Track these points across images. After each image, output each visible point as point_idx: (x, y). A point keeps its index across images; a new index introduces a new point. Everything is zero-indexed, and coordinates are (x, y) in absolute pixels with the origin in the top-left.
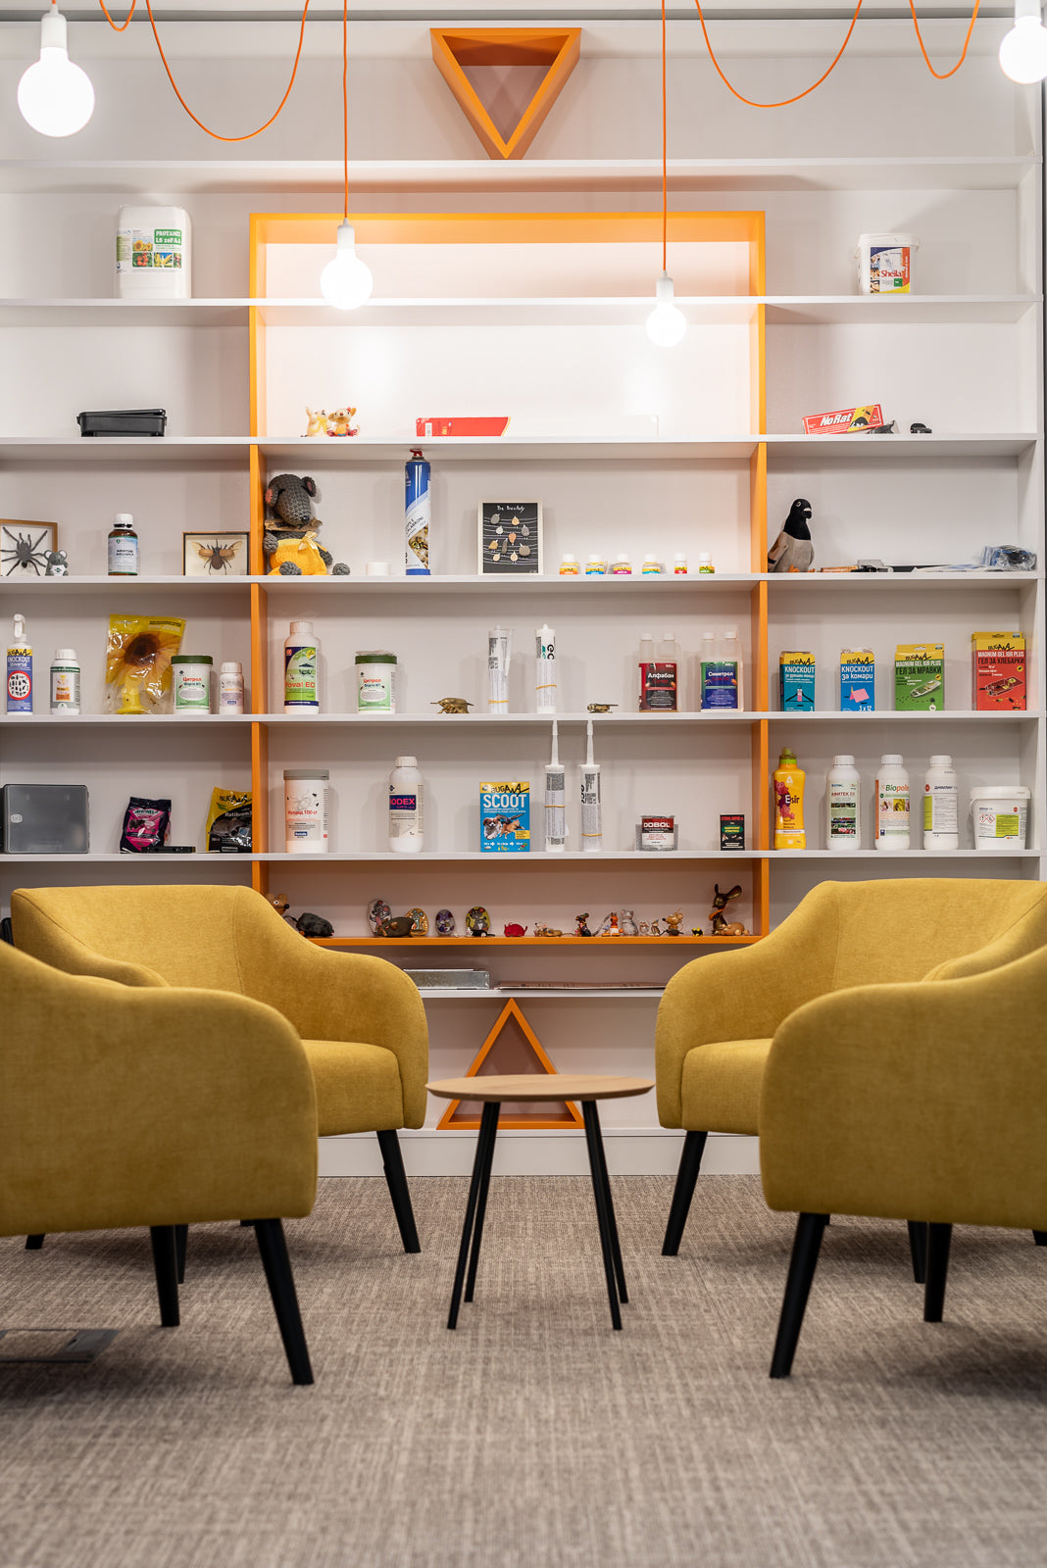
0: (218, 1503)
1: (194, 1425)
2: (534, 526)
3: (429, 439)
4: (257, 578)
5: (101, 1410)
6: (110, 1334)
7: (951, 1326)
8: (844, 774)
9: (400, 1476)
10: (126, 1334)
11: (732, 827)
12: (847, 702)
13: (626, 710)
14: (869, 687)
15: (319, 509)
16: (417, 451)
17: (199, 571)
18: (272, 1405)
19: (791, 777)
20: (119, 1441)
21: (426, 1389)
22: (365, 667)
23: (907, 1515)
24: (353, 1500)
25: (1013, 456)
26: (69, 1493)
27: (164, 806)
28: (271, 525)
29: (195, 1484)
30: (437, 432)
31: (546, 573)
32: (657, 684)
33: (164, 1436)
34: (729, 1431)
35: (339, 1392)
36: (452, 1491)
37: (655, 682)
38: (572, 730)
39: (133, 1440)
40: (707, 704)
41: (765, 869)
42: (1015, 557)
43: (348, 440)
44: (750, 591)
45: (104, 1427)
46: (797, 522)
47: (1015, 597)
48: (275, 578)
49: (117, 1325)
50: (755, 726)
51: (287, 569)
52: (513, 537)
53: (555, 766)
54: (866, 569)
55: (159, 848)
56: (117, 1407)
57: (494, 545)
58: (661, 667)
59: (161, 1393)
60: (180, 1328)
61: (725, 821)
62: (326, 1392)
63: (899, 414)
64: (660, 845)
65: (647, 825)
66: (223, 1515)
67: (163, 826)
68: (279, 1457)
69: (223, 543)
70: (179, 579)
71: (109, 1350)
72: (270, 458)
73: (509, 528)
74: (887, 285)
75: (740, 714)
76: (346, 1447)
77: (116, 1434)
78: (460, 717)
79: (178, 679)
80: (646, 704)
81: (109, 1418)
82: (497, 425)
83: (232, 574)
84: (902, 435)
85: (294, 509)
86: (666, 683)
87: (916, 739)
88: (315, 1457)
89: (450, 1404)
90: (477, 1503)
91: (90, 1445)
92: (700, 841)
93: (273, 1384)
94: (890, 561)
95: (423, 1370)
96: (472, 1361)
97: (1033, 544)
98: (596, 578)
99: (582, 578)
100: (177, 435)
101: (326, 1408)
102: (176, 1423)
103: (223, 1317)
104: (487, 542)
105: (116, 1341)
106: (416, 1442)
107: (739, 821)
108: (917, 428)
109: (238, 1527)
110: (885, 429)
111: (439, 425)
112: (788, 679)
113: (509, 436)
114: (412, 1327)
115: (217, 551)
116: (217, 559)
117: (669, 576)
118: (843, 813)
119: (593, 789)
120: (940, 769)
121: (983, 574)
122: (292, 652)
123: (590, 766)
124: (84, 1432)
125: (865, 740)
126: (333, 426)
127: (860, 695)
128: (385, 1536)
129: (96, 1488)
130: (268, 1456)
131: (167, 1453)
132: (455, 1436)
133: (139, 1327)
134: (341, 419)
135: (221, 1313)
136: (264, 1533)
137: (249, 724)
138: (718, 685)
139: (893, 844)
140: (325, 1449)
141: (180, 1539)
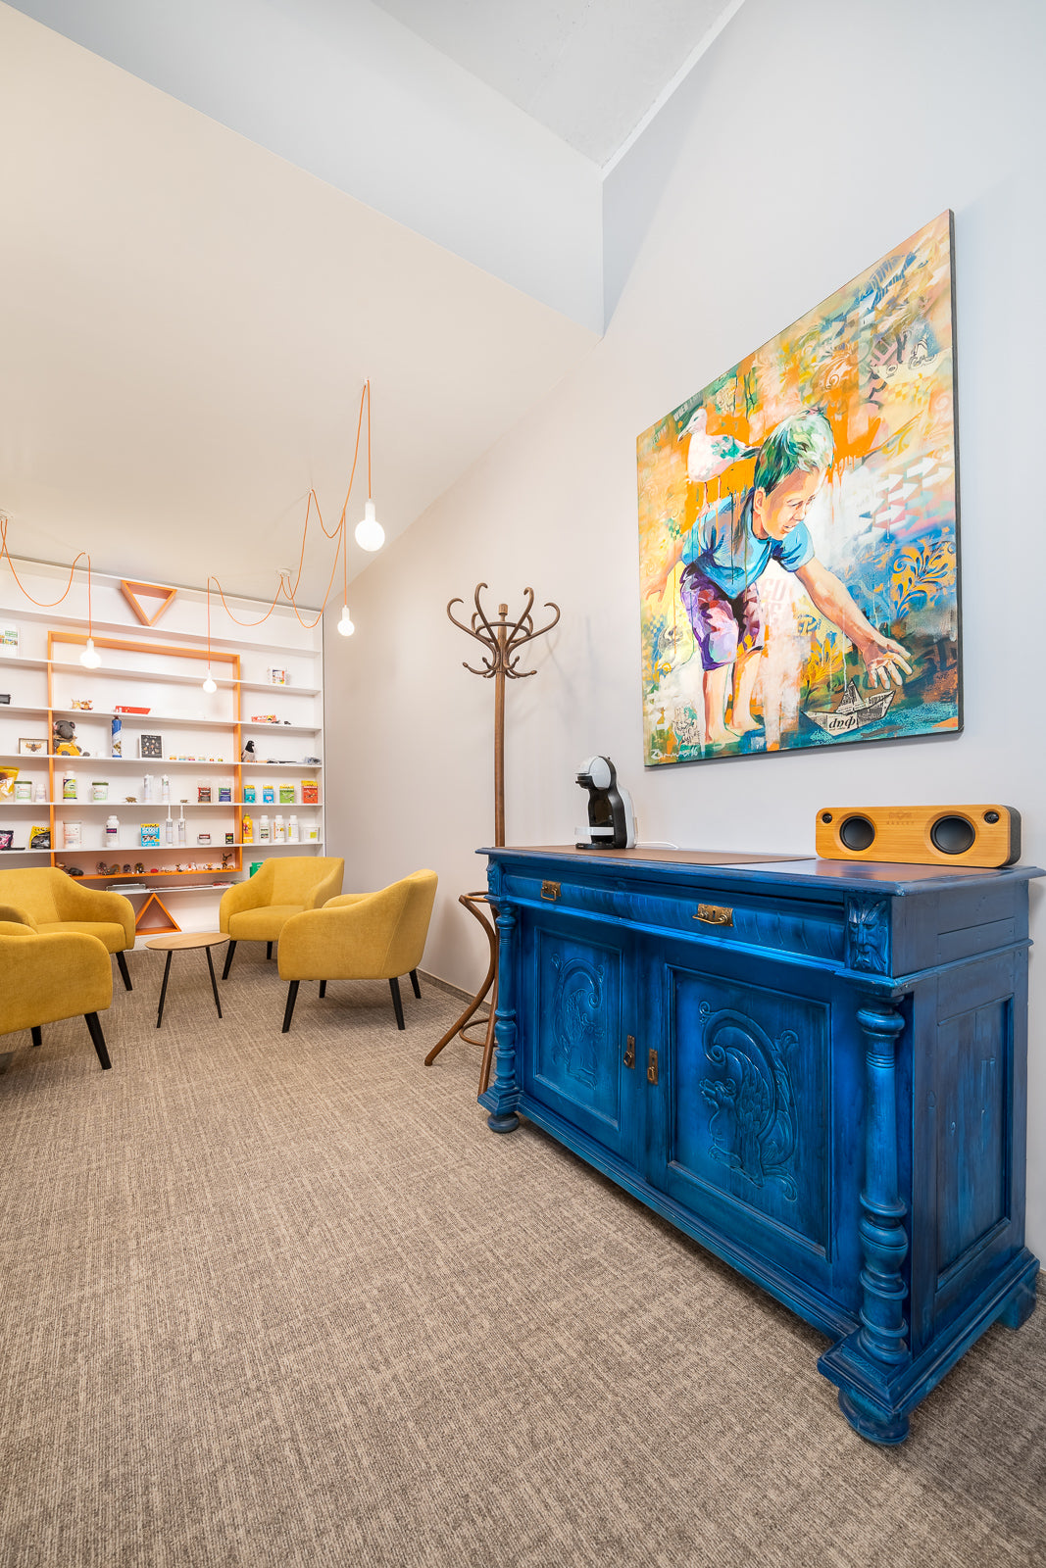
0: (90, 1149)
1: (65, 1103)
2: (160, 744)
3: (120, 713)
4: (51, 756)
5: (17, 1102)
6: (10, 1055)
7: (328, 999)
8: (264, 820)
9: (165, 1114)
10: (18, 1054)
11: (229, 837)
12: (265, 800)
13: (194, 801)
14: (272, 796)
15: (76, 733)
16: (117, 717)
17: (26, 753)
18: (97, 1083)
19: (247, 822)
20: (31, 1120)
21: (159, 1062)
22: (97, 787)
23: (356, 1092)
24: (150, 1133)
25: (313, 733)
26: (14, 1160)
27: (11, 833)
28: (57, 737)
29: (76, 1139)
30: (123, 711)
31: (165, 759)
32: (204, 794)
33: (53, 1112)
34: (280, 1063)
35: (124, 1070)
36: (189, 1118)
37: (204, 793)
38: (175, 809)
39: (37, 1118)
40: (220, 800)
41: (241, 849)
42: (316, 761)
43: (88, 711)
44: (235, 767)
45: (21, 1113)
46: (250, 747)
47: (314, 772)
48: (58, 756)
49: (12, 1049)
50: (236, 808)
51: (64, 753)
52: (152, 746)
53: (169, 820)
54: (270, 762)
55: (9, 848)
56: (24, 1100)
57: (146, 748)
58: (205, 789)
59: (44, 1086)
60: (42, 1046)
61: (227, 835)
62: (118, 1071)
63: (281, 719)
64: (205, 844)
65: (201, 837)
66: (94, 1157)
67: (10, 840)
68: (109, 1114)
69: (36, 743)
70: (19, 755)
71: (12, 1065)
72: (55, 714)
73: (151, 744)
74: (278, 681)
75: (232, 803)
76: (137, 1101)
77: (28, 1117)
78: (133, 804)
79: (17, 789)
80: (200, 799)
81: (22, 1107)
82: (146, 711)
83: (42, 753)
84: (282, 724)
85: (66, 730)
86: (207, 794)
87: (286, 812)
88: (125, 1110)
89: (171, 1068)
90: (202, 1123)
91: (18, 1126)
92: (219, 841)
93: (94, 1071)
94: (278, 760)
95: (154, 1052)
96: (172, 1044)
97: (321, 757)
98: (182, 761)
99: (177, 761)
100: (14, 704)
101: (122, 1081)
102: (56, 1103)
103: (61, 1036)
104: (143, 748)
105: (14, 1059)
106: (165, 1093)
107: (232, 835)
108: (286, 723)
109: (103, 1163)
110: (277, 722)
111: (124, 709)
112: (247, 793)
113: (150, 715)
114: (142, 1029)
115: (34, 745)
116: (34, 748)
117: (208, 762)
118: (264, 832)
119: (183, 826)
120: (293, 819)
121: (306, 765)
122: (65, 781)
123: (182, 820)
124: (12, 1118)
125: (271, 812)
126: (83, 706)
127: (269, 798)
128: (171, 1152)
129: (27, 1153)
130: (104, 1115)
131: (57, 1123)
132: (180, 1087)
133: (23, 1048)
134: (86, 704)
135: (59, 1034)
136: (117, 1163)
137: (49, 806)
138: (225, 795)
139: (279, 841)
140: (128, 1105)
141: (78, 1178)
